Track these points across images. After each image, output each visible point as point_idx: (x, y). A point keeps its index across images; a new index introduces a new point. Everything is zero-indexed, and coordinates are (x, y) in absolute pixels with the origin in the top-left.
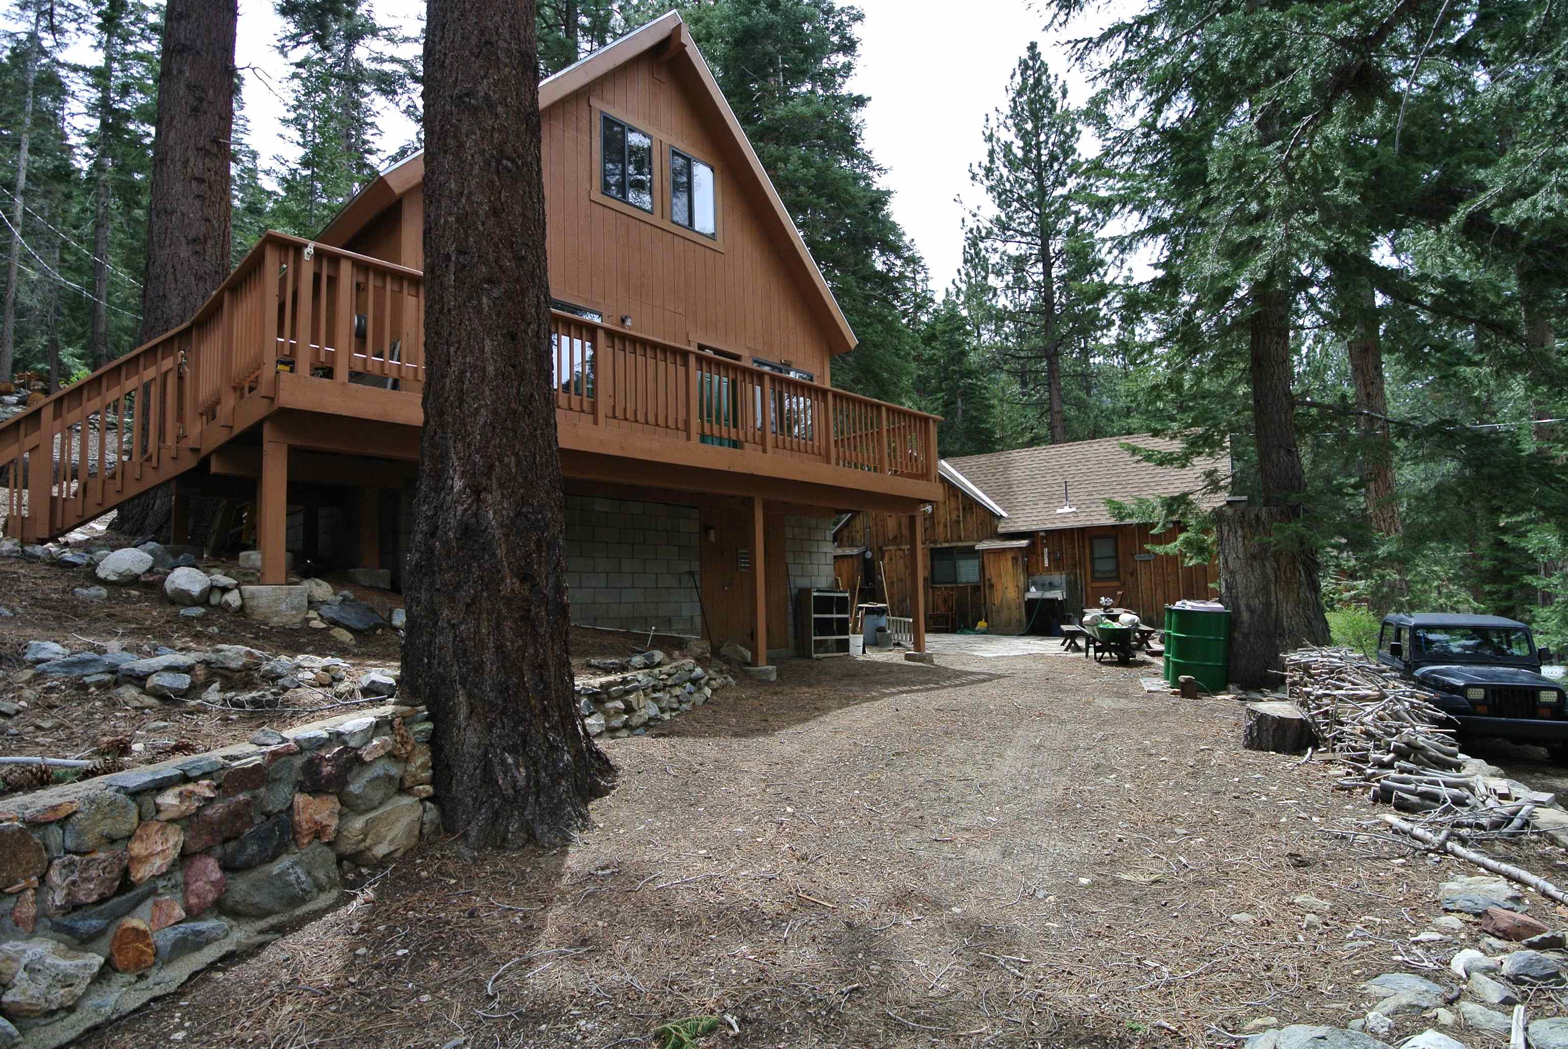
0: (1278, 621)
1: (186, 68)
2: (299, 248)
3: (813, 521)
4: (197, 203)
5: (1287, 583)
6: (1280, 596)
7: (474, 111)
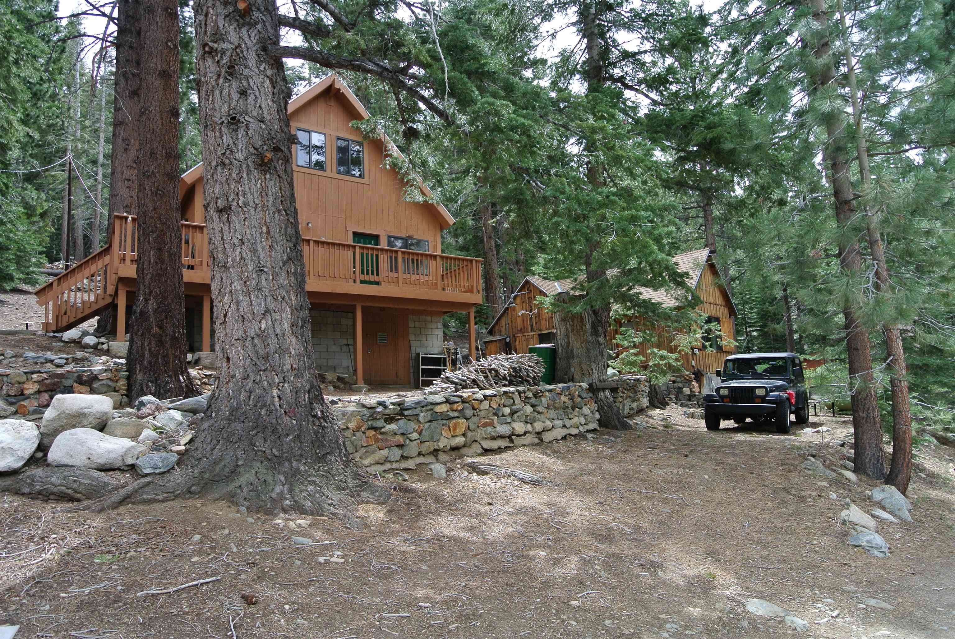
0: (572, 351)
1: (121, 132)
2: (126, 218)
3: (429, 318)
4: (127, 190)
5: (577, 332)
6: (573, 339)
7: (148, 177)
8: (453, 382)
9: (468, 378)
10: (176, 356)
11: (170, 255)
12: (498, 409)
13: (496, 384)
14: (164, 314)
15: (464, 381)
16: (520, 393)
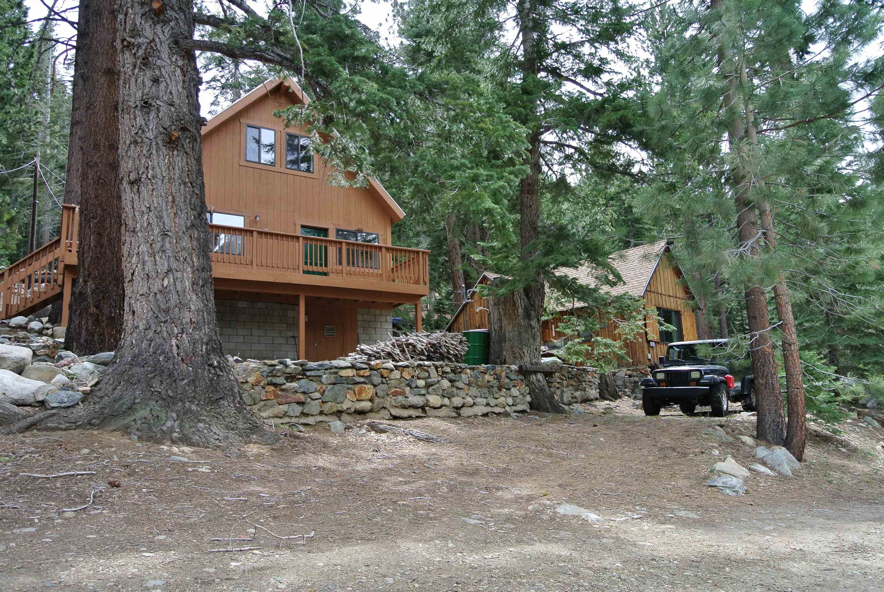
1: (78, 131)
2: (74, 209)
3: (378, 312)
5: (509, 316)
6: (506, 323)
7: (91, 167)
8: (366, 354)
9: (383, 351)
10: (112, 335)
11: (109, 240)
12: (410, 381)
13: (412, 358)
14: (101, 295)
15: (378, 353)
16: (436, 368)
